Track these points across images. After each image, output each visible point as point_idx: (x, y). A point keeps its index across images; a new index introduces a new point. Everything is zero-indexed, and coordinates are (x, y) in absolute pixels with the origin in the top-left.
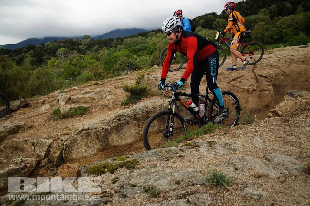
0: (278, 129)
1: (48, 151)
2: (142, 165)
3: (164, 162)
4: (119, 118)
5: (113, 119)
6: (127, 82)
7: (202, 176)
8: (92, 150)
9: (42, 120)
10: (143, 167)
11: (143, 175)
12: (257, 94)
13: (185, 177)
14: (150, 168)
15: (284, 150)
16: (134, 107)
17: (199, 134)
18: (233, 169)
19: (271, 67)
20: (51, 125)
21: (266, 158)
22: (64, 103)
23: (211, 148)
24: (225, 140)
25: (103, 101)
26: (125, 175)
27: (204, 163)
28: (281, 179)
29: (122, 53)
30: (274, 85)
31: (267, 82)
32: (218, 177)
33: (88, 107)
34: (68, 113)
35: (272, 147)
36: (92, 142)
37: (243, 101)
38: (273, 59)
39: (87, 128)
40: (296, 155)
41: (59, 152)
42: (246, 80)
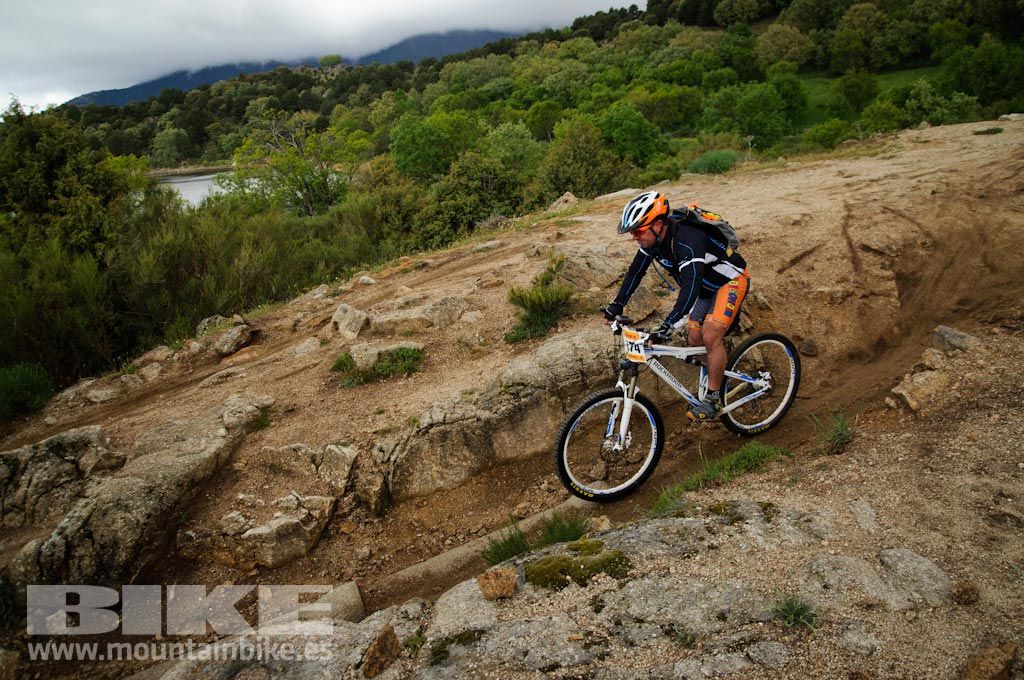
1: (352, 477)
2: (640, 568)
3: (683, 562)
4: (515, 390)
5: (500, 393)
6: (503, 263)
7: (764, 600)
8: (455, 472)
9: (313, 389)
10: (644, 575)
11: (650, 594)
12: (856, 307)
13: (732, 604)
14: (658, 579)
15: (918, 539)
17: (734, 473)
18: (819, 586)
19: (892, 215)
20: (340, 403)
21: (881, 560)
22: (355, 335)
23: (769, 525)
25: (454, 330)
26: (612, 592)
27: (762, 569)
28: (908, 614)
30: (899, 277)
31: (883, 267)
32: (796, 609)
33: (423, 350)
34: (373, 368)
35: (893, 530)
36: (455, 453)
37: (819, 327)
38: (899, 181)
39: (441, 418)
40: (938, 557)
41: (379, 481)
42: (828, 263)
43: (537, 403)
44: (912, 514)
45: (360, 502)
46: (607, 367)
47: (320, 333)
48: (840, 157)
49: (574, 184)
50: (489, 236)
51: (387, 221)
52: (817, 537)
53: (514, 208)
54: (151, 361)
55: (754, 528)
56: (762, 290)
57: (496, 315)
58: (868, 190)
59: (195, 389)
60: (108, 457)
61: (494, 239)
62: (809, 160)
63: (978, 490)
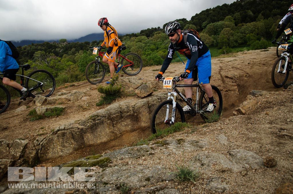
0: (241, 127)
1: (24, 151)
2: (115, 163)
3: (136, 160)
4: (94, 118)
5: (88, 120)
7: (171, 172)
8: (67, 149)
9: (18, 122)
10: (116, 165)
11: (116, 172)
12: (224, 94)
13: (154, 174)
14: (122, 166)
15: (246, 145)
16: (109, 107)
17: (169, 133)
18: (200, 165)
19: (235, 69)
20: (27, 126)
21: (229, 154)
22: (40, 105)
23: (179, 145)
24: (193, 137)
25: (78, 102)
26: (98, 173)
27: (173, 160)
28: (242, 172)
30: (238, 85)
31: (233, 82)
32: (185, 173)
33: (64, 108)
34: (44, 114)
35: (235, 143)
36: (68, 141)
38: (237, 61)
39: (63, 128)
40: (256, 150)
41: (34, 152)
42: (214, 81)
43: (102, 123)
44: (243, 137)
46: (130, 111)
47: (28, 105)
48: (219, 58)
52: (200, 147)
58: (228, 63)
63: (271, 128)
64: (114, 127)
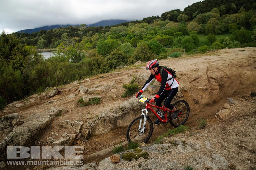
1: (81, 129)
2: (151, 156)
3: (162, 155)
4: (123, 109)
5: (119, 110)
6: (122, 77)
7: (182, 166)
8: (107, 129)
9: (73, 107)
10: (152, 158)
11: (153, 163)
12: (209, 92)
13: (174, 167)
14: (156, 159)
15: (221, 152)
17: (176, 133)
18: (196, 163)
19: (218, 70)
20: (79, 110)
21: (211, 157)
22: (84, 94)
23: (184, 147)
25: (109, 93)
26: (144, 162)
27: (182, 158)
29: (111, 40)
30: (219, 85)
31: (216, 83)
33: (101, 98)
34: (88, 102)
35: (215, 149)
36: (107, 125)
37: (199, 97)
38: (220, 62)
39: (104, 116)
40: (226, 157)
41: (88, 131)
42: (202, 81)
43: (128, 113)
44: (220, 145)
45: (83, 136)
47: (75, 93)
48: (206, 55)
49: (141, 58)
50: (119, 70)
51: (94, 65)
53: (126, 64)
54: (32, 97)
55: (180, 147)
56: (186, 87)
57: (120, 90)
58: (213, 64)
59: (43, 105)
60: (19, 121)
61: (120, 71)
62: (199, 55)
63: (236, 140)
64: (136, 116)
